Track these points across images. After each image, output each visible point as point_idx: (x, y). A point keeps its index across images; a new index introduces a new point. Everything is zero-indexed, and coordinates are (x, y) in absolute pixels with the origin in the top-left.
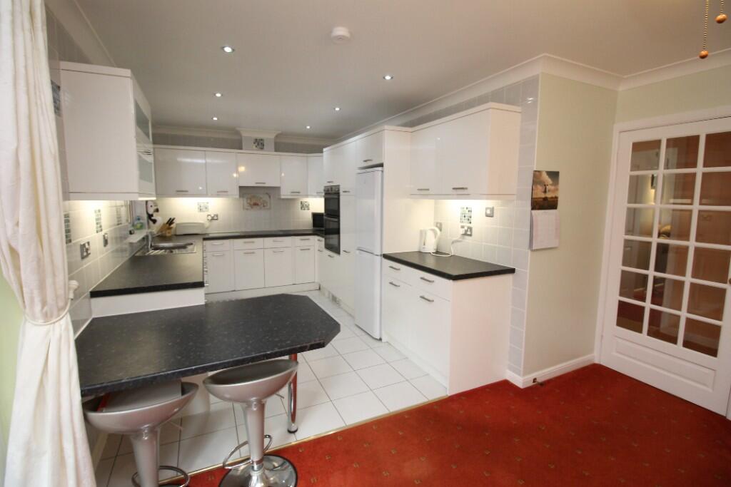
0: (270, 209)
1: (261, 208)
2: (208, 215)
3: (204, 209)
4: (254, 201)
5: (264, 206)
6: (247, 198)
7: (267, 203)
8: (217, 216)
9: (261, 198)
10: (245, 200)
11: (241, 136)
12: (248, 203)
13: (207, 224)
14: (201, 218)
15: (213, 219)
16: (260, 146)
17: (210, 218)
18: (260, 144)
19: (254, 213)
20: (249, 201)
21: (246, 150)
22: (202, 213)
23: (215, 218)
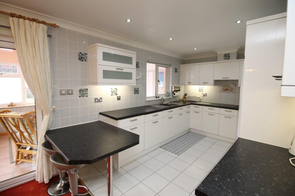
0: (235, 92)
1: (229, 92)
2: (203, 94)
3: (201, 91)
4: (225, 88)
5: (231, 91)
6: (222, 86)
7: (233, 89)
8: (206, 94)
9: (230, 86)
10: (221, 87)
11: (217, 54)
12: (222, 89)
13: (201, 97)
14: (199, 95)
15: (204, 95)
16: (228, 57)
17: (203, 95)
18: (227, 57)
19: (225, 94)
20: (223, 88)
21: (219, 61)
22: (200, 92)
23: (205, 95)
